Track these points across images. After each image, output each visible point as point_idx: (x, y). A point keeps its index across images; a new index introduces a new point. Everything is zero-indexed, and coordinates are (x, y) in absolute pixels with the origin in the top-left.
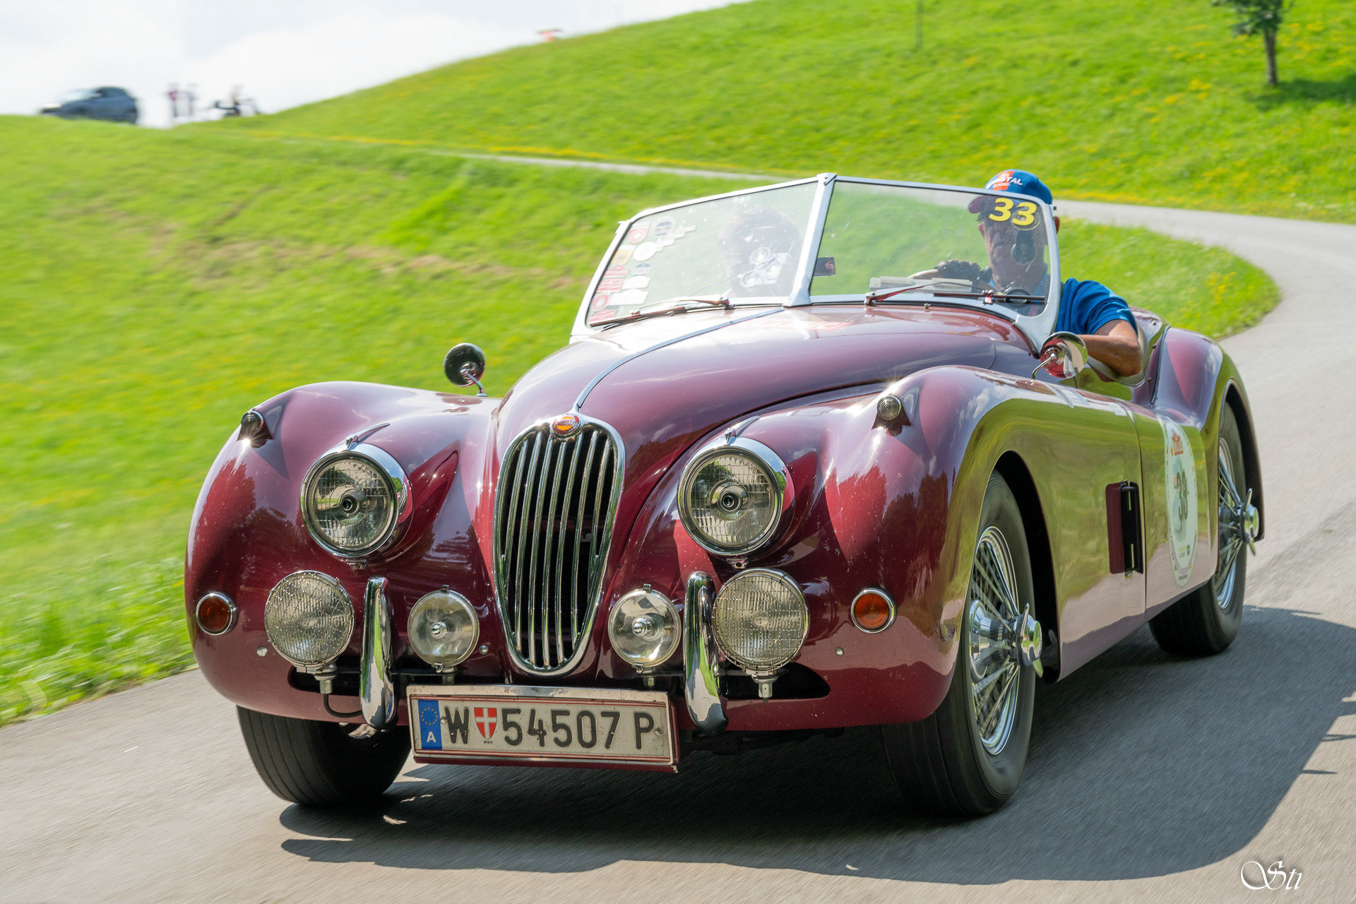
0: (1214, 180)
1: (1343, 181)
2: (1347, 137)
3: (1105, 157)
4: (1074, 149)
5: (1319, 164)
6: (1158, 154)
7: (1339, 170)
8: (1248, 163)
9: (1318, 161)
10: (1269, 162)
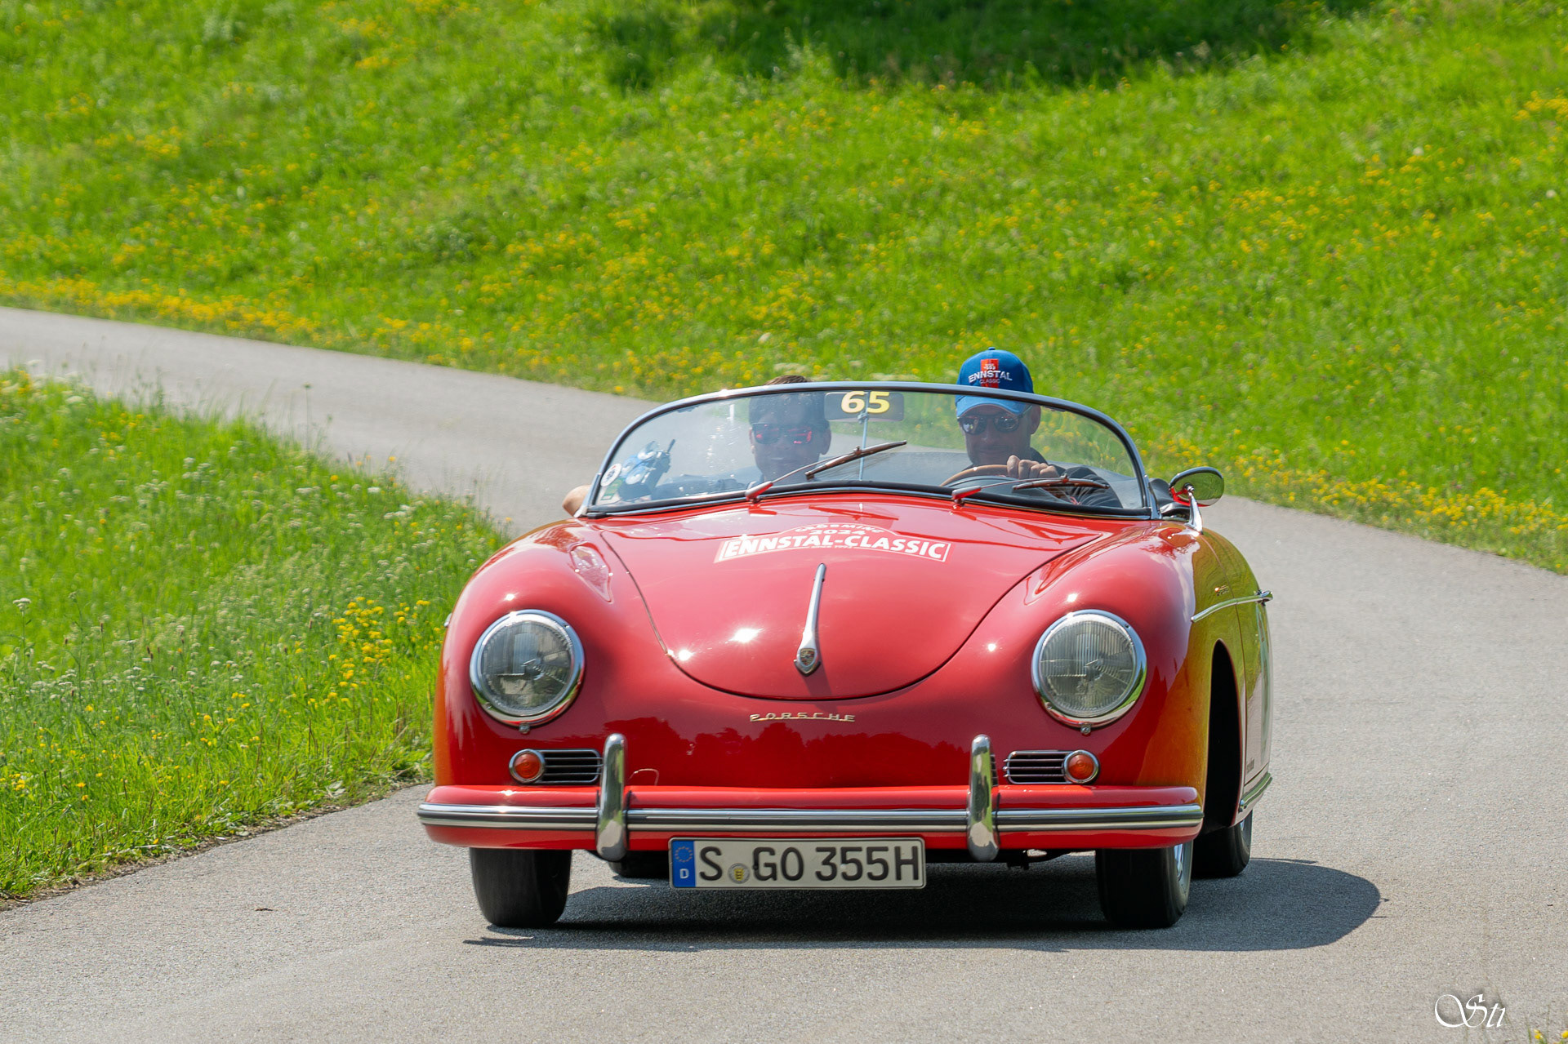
0: (541, 270)
1: (944, 294)
2: (972, 152)
3: (202, 178)
4: (105, 142)
5: (874, 236)
6: (372, 174)
7: (934, 257)
8: (656, 222)
9: (875, 228)
10: (723, 221)
